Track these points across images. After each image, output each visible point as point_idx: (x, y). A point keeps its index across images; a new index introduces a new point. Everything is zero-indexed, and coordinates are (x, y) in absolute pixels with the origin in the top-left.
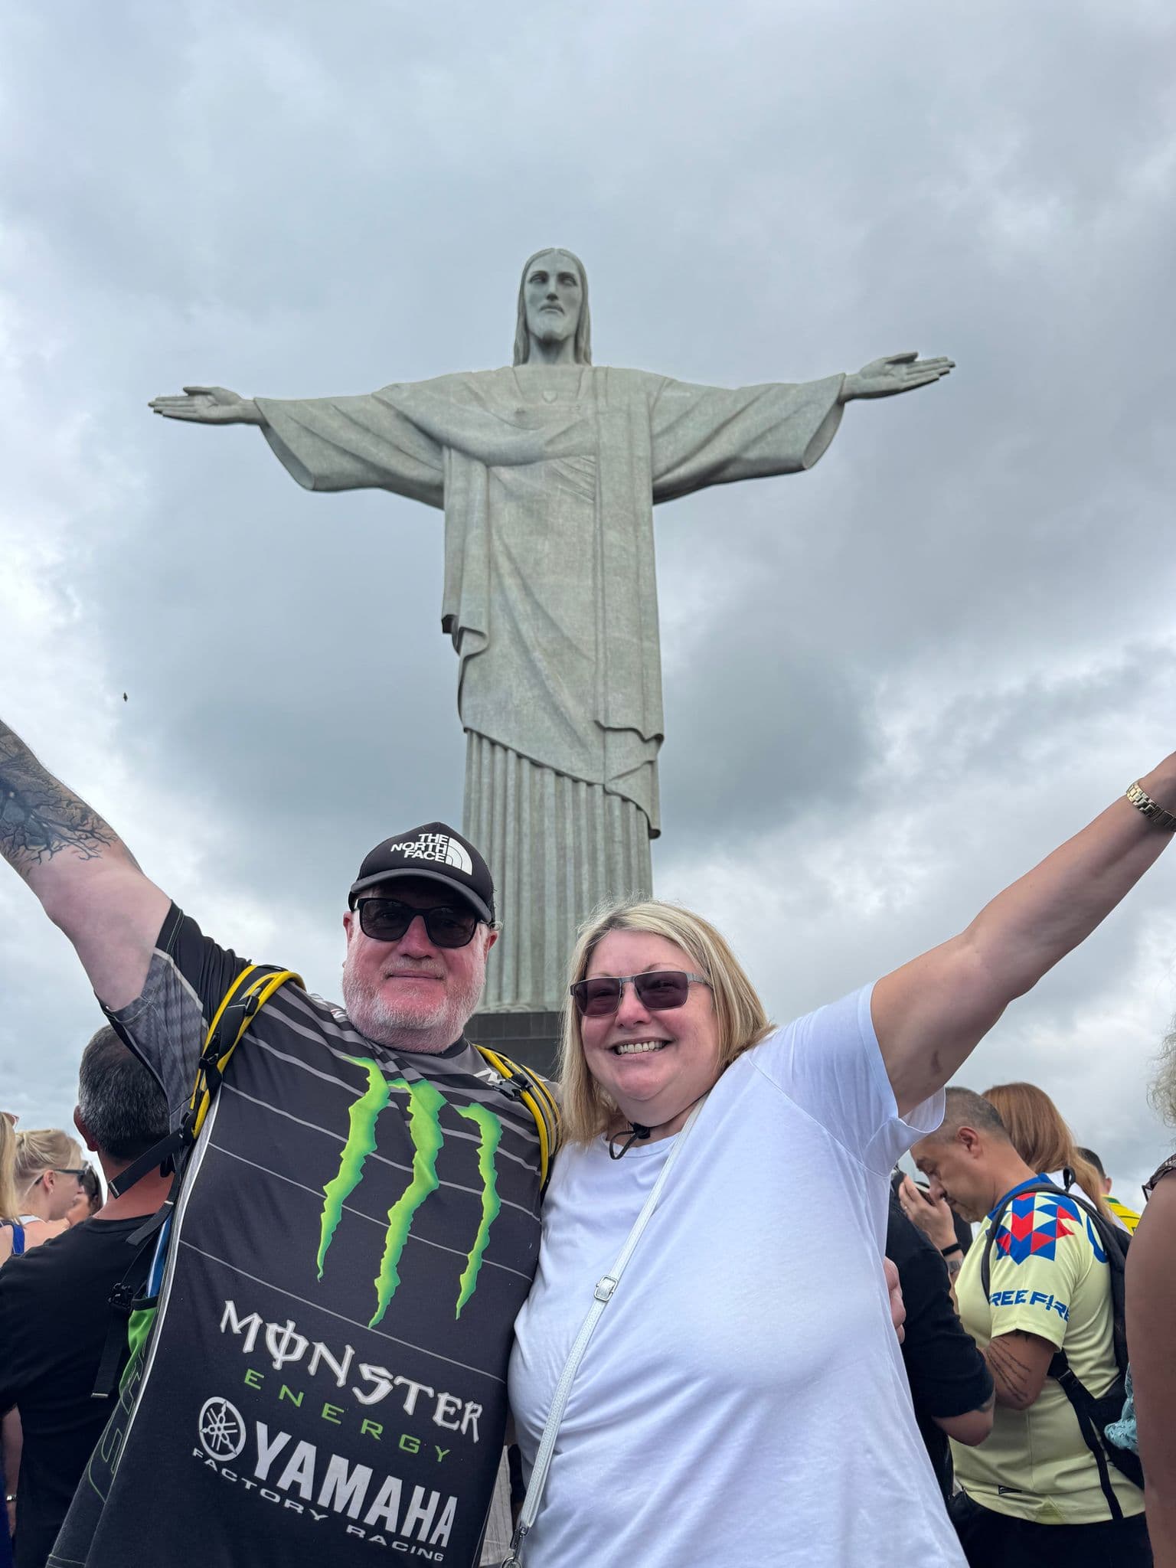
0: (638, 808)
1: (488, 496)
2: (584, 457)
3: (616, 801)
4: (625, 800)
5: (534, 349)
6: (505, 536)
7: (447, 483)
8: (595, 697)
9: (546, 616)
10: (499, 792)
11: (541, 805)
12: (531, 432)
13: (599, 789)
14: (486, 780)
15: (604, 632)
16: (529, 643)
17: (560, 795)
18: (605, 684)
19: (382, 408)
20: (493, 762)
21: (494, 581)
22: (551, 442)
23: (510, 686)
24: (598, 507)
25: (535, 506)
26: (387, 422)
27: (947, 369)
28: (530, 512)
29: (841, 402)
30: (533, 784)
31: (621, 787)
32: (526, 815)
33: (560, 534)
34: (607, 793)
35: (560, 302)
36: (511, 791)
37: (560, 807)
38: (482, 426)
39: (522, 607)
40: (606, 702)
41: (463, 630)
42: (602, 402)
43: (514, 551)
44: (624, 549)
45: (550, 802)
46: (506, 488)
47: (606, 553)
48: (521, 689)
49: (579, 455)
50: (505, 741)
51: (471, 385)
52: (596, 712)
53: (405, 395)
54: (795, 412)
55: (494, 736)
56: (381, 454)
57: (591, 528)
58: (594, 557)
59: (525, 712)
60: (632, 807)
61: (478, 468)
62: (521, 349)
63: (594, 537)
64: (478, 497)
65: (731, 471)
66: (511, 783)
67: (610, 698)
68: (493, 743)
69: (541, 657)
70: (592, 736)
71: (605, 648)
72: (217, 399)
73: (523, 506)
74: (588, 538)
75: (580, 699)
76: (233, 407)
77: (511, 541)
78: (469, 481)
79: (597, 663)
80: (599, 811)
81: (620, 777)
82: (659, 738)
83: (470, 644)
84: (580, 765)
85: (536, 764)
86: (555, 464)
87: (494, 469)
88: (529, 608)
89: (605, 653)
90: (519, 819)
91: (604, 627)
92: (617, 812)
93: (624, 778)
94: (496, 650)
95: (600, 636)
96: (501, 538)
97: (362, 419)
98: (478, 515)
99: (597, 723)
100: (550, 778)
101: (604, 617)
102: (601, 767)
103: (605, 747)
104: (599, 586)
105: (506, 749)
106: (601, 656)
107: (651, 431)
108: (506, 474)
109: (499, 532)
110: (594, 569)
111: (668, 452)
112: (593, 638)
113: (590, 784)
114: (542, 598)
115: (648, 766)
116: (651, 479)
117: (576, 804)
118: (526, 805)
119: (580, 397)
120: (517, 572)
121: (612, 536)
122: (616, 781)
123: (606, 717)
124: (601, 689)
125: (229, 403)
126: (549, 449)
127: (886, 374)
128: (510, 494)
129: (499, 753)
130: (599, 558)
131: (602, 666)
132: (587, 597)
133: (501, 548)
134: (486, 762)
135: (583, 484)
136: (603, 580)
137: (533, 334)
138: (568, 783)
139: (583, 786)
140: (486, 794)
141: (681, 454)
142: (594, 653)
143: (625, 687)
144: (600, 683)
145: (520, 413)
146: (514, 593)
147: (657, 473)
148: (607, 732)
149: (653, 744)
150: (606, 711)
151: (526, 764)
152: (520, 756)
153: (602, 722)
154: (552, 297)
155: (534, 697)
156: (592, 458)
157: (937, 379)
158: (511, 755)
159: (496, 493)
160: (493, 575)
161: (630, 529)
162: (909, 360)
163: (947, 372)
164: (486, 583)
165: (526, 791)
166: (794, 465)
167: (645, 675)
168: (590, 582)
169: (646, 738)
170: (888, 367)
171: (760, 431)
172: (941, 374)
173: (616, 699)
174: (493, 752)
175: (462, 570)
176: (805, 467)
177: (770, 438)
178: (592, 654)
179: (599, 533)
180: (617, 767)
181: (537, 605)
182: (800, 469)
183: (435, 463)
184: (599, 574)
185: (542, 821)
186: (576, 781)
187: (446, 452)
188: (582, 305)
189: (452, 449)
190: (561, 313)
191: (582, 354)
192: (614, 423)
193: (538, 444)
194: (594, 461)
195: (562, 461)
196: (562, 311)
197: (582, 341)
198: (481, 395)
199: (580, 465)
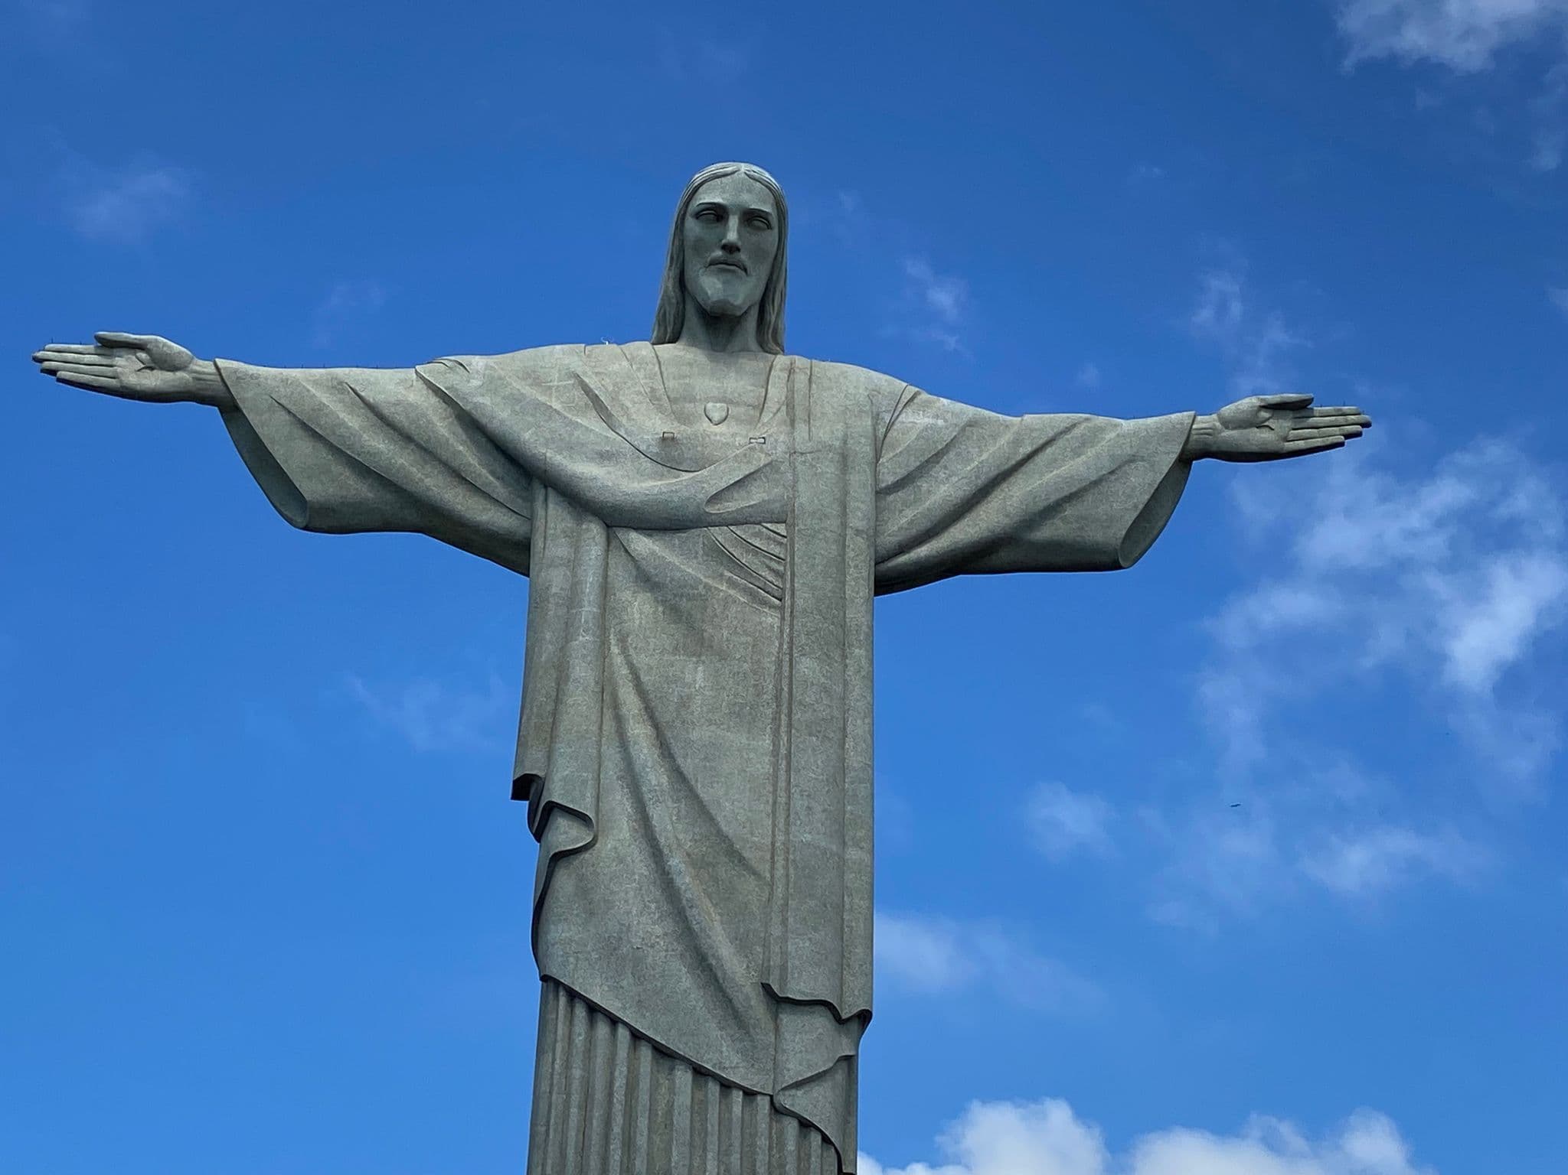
0: (826, 1140)
1: (606, 577)
2: (768, 525)
3: (791, 1127)
4: (805, 1125)
5: (692, 320)
6: (632, 652)
7: (538, 543)
8: (766, 946)
9: (693, 796)
10: (599, 1095)
11: (669, 1124)
12: (686, 476)
13: (763, 1103)
14: (577, 1073)
15: (787, 833)
16: (662, 841)
17: (698, 1109)
18: (784, 922)
19: (434, 400)
20: (590, 1041)
21: (609, 725)
22: (715, 498)
23: (629, 913)
24: (787, 615)
25: (684, 604)
26: (443, 427)
27: (1358, 428)
28: (675, 612)
29: (1185, 461)
30: (655, 1087)
31: (800, 1102)
32: (641, 1141)
33: (723, 656)
34: (778, 1111)
35: (743, 256)
36: (619, 1096)
37: (698, 1130)
38: (604, 457)
39: (655, 777)
40: (784, 954)
41: (552, 807)
42: (801, 429)
43: (644, 678)
44: (826, 690)
45: (682, 1120)
46: (638, 568)
47: (797, 695)
48: (643, 919)
49: (759, 523)
50: (612, 1006)
51: (587, 380)
52: (766, 970)
53: (475, 383)
54: (1112, 472)
55: (596, 998)
56: (428, 481)
57: (774, 650)
58: (777, 698)
59: (650, 960)
60: (816, 1139)
61: (594, 531)
62: (670, 318)
63: (779, 663)
64: (590, 579)
65: (1004, 556)
66: (620, 1083)
67: (791, 948)
68: (593, 1009)
69: (682, 867)
70: (757, 1008)
71: (787, 860)
72: (153, 360)
73: (664, 602)
74: (769, 663)
75: (742, 944)
76: (179, 374)
77: (641, 660)
78: (577, 549)
79: (772, 885)
80: (762, 1142)
81: (798, 1085)
82: (864, 1017)
83: (565, 834)
84: (736, 1059)
85: (662, 1053)
86: (719, 534)
87: (622, 535)
88: (664, 780)
89: (786, 868)
90: (628, 1144)
91: (788, 824)
92: (791, 1146)
93: (807, 1088)
94: (607, 846)
95: (780, 838)
96: (624, 651)
97: (401, 419)
98: (588, 609)
99: (767, 988)
100: (683, 1078)
101: (788, 804)
102: (770, 1065)
103: (777, 1029)
104: (783, 751)
105: (614, 1021)
106: (780, 872)
107: (876, 480)
108: (641, 544)
109: (622, 640)
110: (776, 719)
111: (902, 520)
112: (768, 841)
113: (749, 1094)
114: (687, 765)
115: (844, 1064)
116: (873, 563)
117: (724, 1123)
118: (643, 1123)
119: (765, 419)
120: (650, 713)
121: (807, 666)
122: (793, 1092)
123: (783, 980)
124: (776, 931)
125: (174, 369)
126: (712, 510)
127: (1260, 426)
128: (646, 579)
129: (602, 1029)
130: (785, 701)
131: (779, 891)
132: (762, 766)
133: (625, 671)
134: (579, 1040)
135: (766, 573)
136: (789, 741)
137: (694, 299)
138: (713, 1088)
139: (738, 1097)
140: (575, 1099)
141: (925, 524)
142: (768, 866)
143: (815, 929)
144: (776, 919)
145: (667, 441)
146: (644, 750)
147: (882, 552)
148: (783, 1006)
149: (854, 1026)
150: (784, 968)
151: (646, 1053)
152: (637, 1036)
153: (775, 988)
154: (731, 249)
155: (666, 934)
156: (781, 529)
157: (1341, 444)
158: (623, 1033)
159: (620, 574)
160: (608, 714)
161: (836, 655)
162: (1298, 408)
163: (1358, 434)
164: (594, 728)
165: (644, 1097)
166: (1105, 559)
167: (847, 907)
168: (766, 742)
169: (844, 1016)
170: (1265, 414)
171: (1053, 498)
172: (1348, 436)
173: (800, 947)
174: (592, 1023)
175: (558, 701)
176: (1122, 563)
177: (1069, 511)
178: (764, 869)
179: (787, 658)
180: (795, 1068)
181: (678, 775)
182: (1116, 566)
183: (518, 504)
184: (783, 729)
185: (668, 1152)
186: (726, 1086)
187: (540, 493)
188: (775, 258)
189: (550, 489)
190: (744, 273)
191: (770, 331)
192: (819, 470)
193: (695, 500)
194: (785, 534)
195: (732, 531)
196: (745, 270)
197: (772, 311)
198: (602, 399)
199: (761, 540)
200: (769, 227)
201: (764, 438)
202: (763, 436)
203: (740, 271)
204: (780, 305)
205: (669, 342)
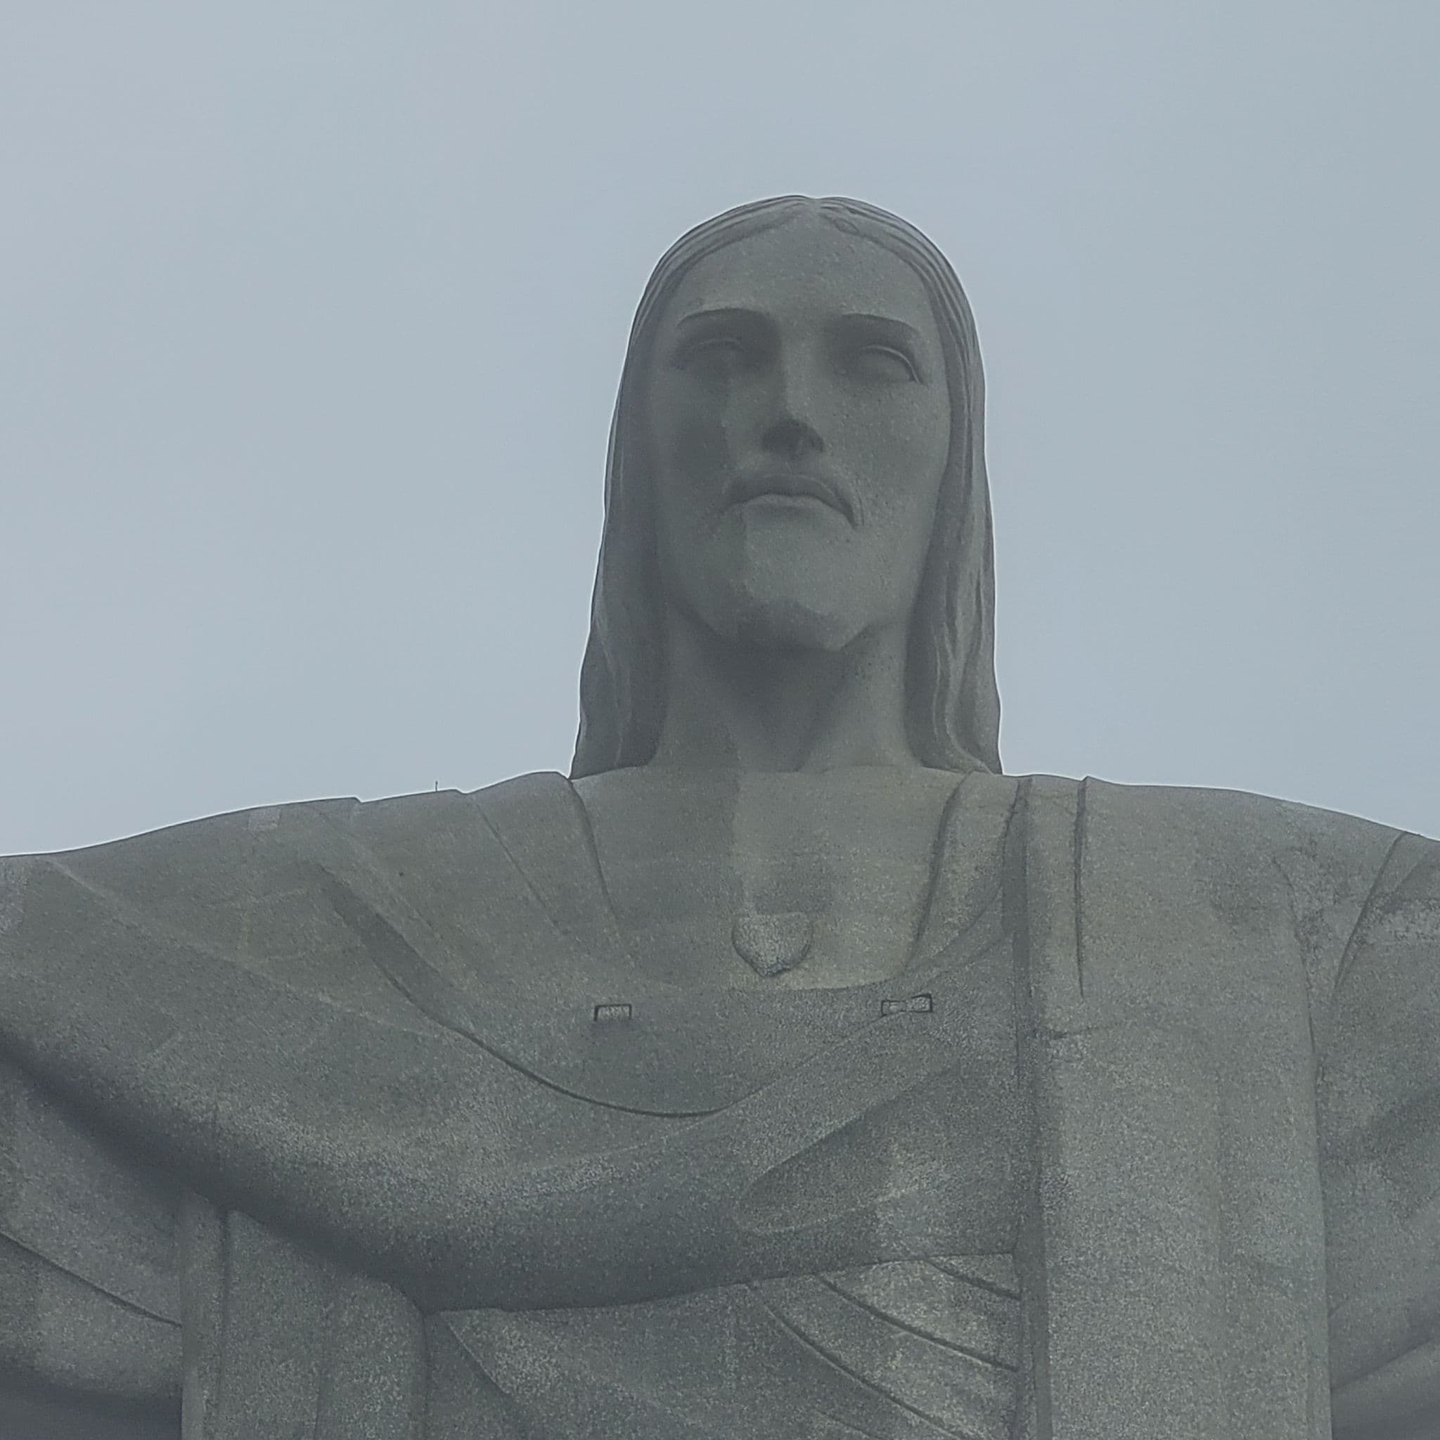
2: (956, 1263)
12: (674, 1129)
22: (770, 1189)
35: (833, 466)
42: (1054, 964)
49: (924, 1257)
51: (349, 881)
78: (323, 1390)
86: (791, 1299)
87: (470, 1331)
108: (531, 1354)
119: (932, 945)
126: (762, 1223)
135: (953, 1412)
137: (692, 619)
145: (608, 1029)
154: (794, 442)
156: (999, 1271)
183: (141, 1282)
187: (205, 1237)
188: (947, 475)
189: (235, 1217)
190: (842, 520)
191: (950, 708)
192: (1121, 1083)
193: (703, 1198)
194: (1014, 1289)
195: (833, 1287)
196: (848, 511)
197: (948, 646)
198: (398, 928)
199: (932, 1307)
200: (914, 373)
201: (928, 996)
202: (924, 991)
203: (826, 510)
204: (977, 629)
205: (622, 766)
